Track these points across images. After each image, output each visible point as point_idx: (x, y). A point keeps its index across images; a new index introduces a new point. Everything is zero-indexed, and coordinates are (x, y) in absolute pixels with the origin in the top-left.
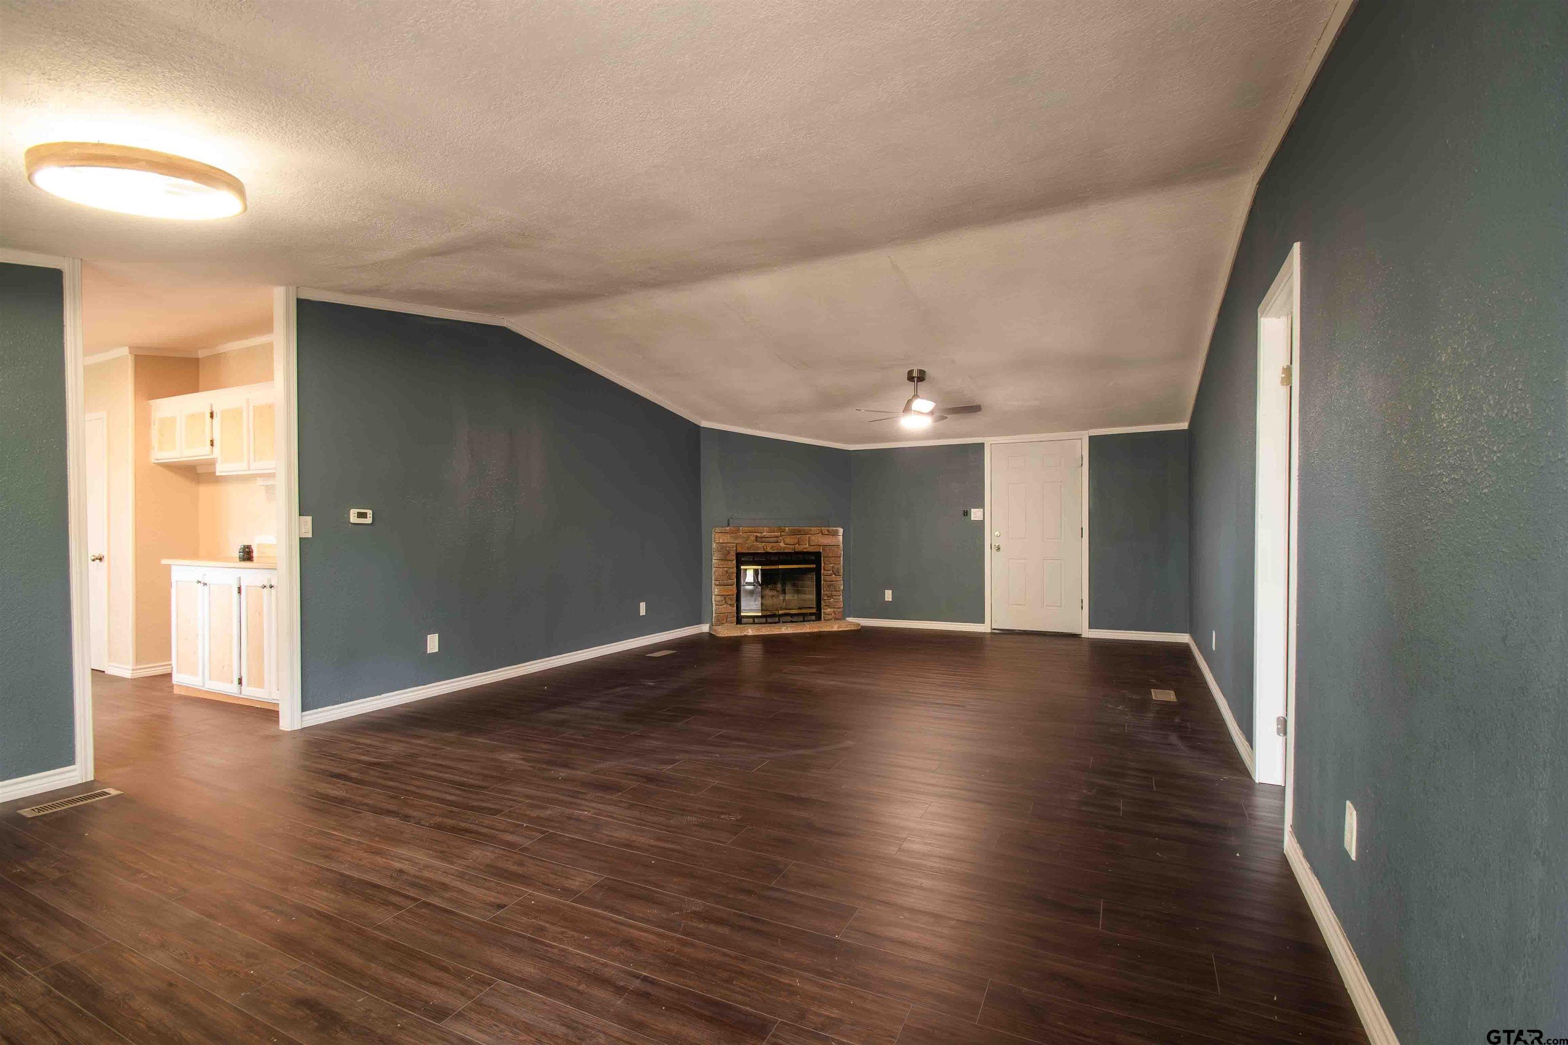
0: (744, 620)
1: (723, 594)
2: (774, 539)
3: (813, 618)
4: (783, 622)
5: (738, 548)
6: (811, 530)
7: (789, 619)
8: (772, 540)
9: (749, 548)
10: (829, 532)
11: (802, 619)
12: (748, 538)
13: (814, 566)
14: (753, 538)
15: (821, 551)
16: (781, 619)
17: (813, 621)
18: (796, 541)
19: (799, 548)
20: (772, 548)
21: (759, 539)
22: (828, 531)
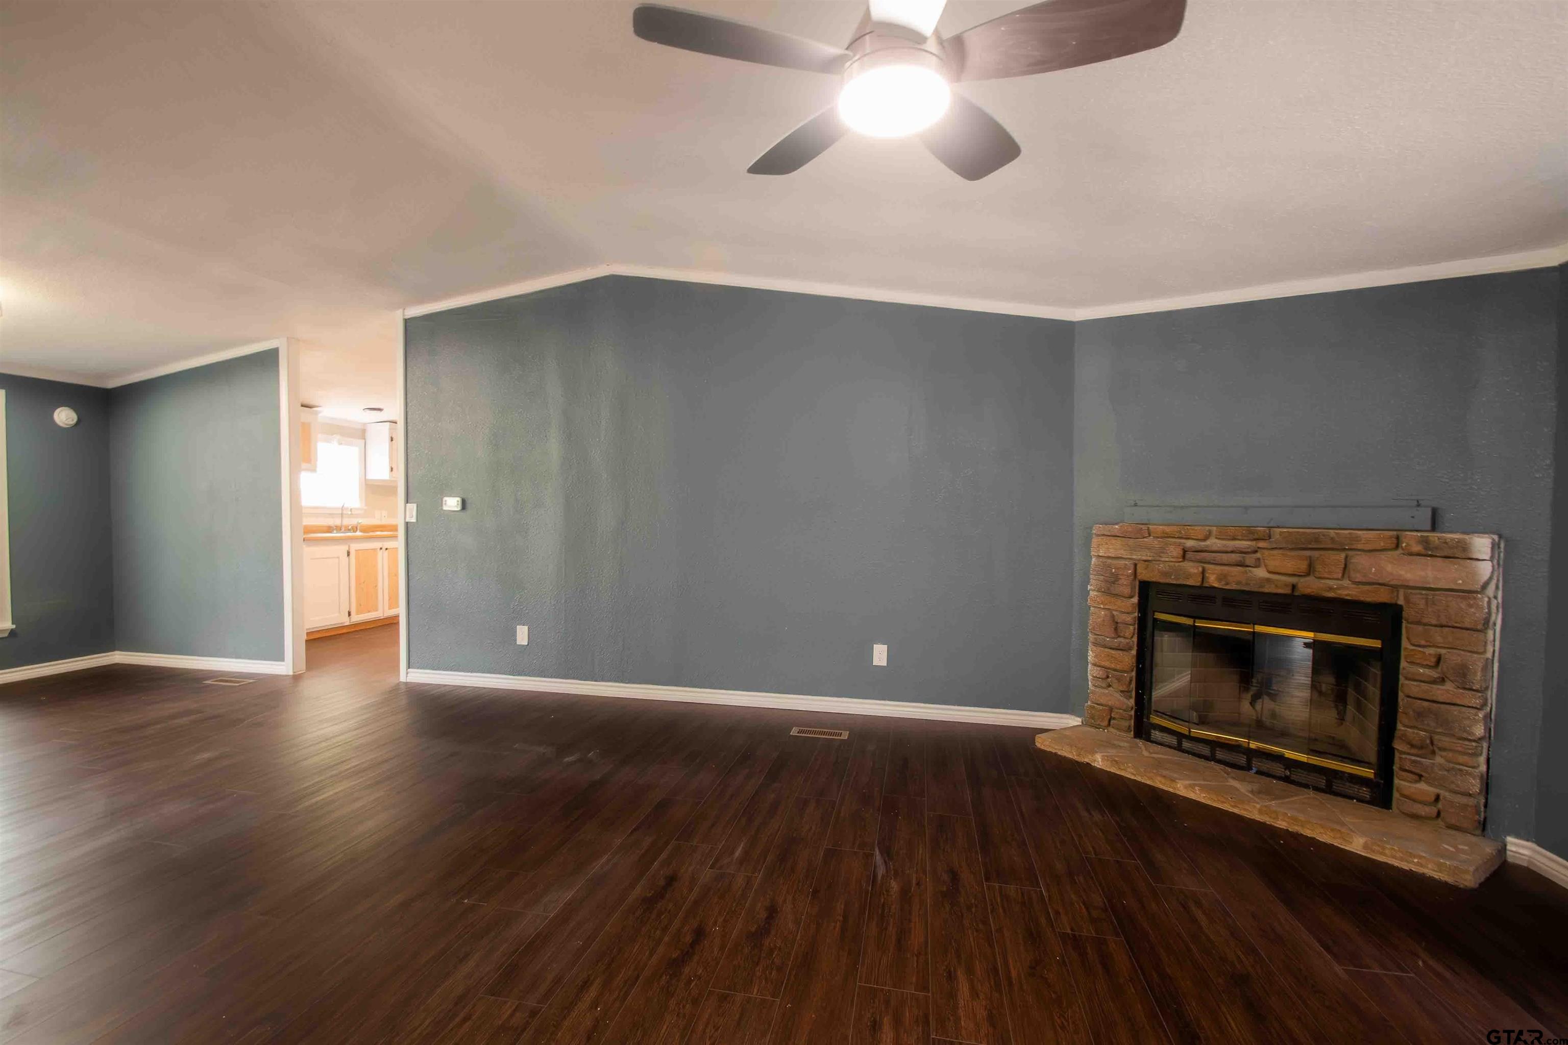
0: (1156, 734)
1: (1103, 664)
2: (1233, 555)
3: (1365, 792)
4: (1259, 772)
5: (1139, 570)
6: (1357, 539)
7: (1279, 770)
8: (1225, 558)
9: (1165, 574)
10: (1426, 549)
11: (1322, 783)
12: (1162, 551)
13: (1376, 644)
14: (1176, 552)
15: (1401, 602)
16: (1256, 764)
17: (1360, 800)
18: (1304, 566)
19: (1310, 586)
20: (1222, 577)
21: (1189, 555)
22: (1425, 542)
